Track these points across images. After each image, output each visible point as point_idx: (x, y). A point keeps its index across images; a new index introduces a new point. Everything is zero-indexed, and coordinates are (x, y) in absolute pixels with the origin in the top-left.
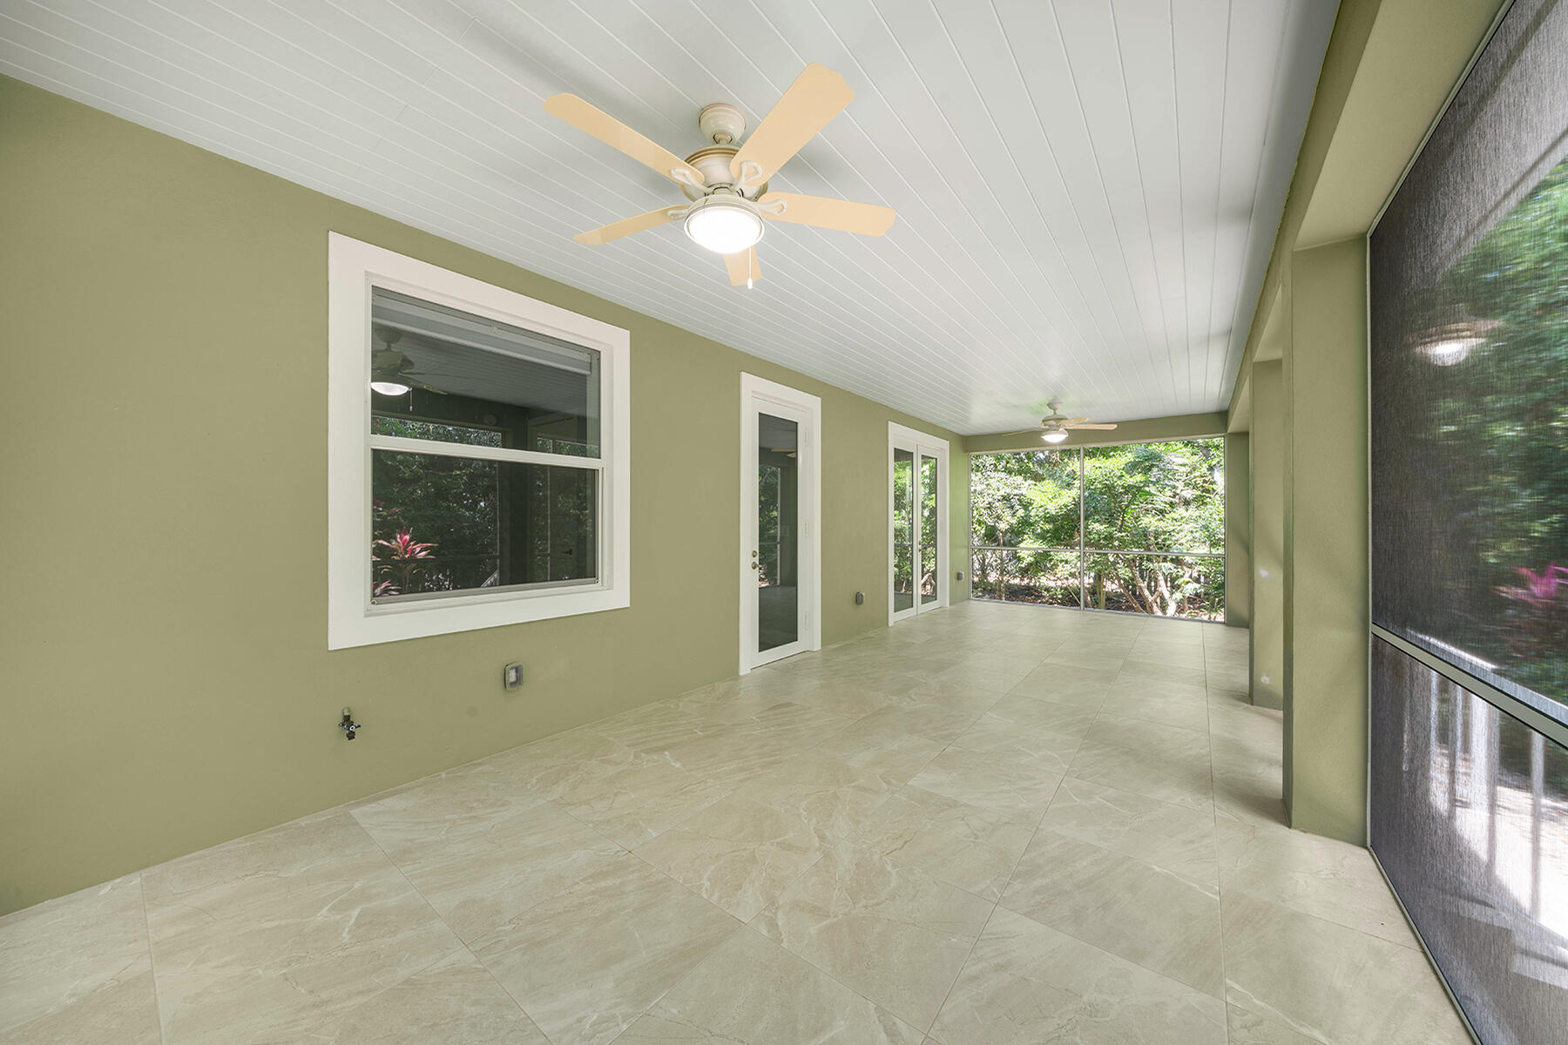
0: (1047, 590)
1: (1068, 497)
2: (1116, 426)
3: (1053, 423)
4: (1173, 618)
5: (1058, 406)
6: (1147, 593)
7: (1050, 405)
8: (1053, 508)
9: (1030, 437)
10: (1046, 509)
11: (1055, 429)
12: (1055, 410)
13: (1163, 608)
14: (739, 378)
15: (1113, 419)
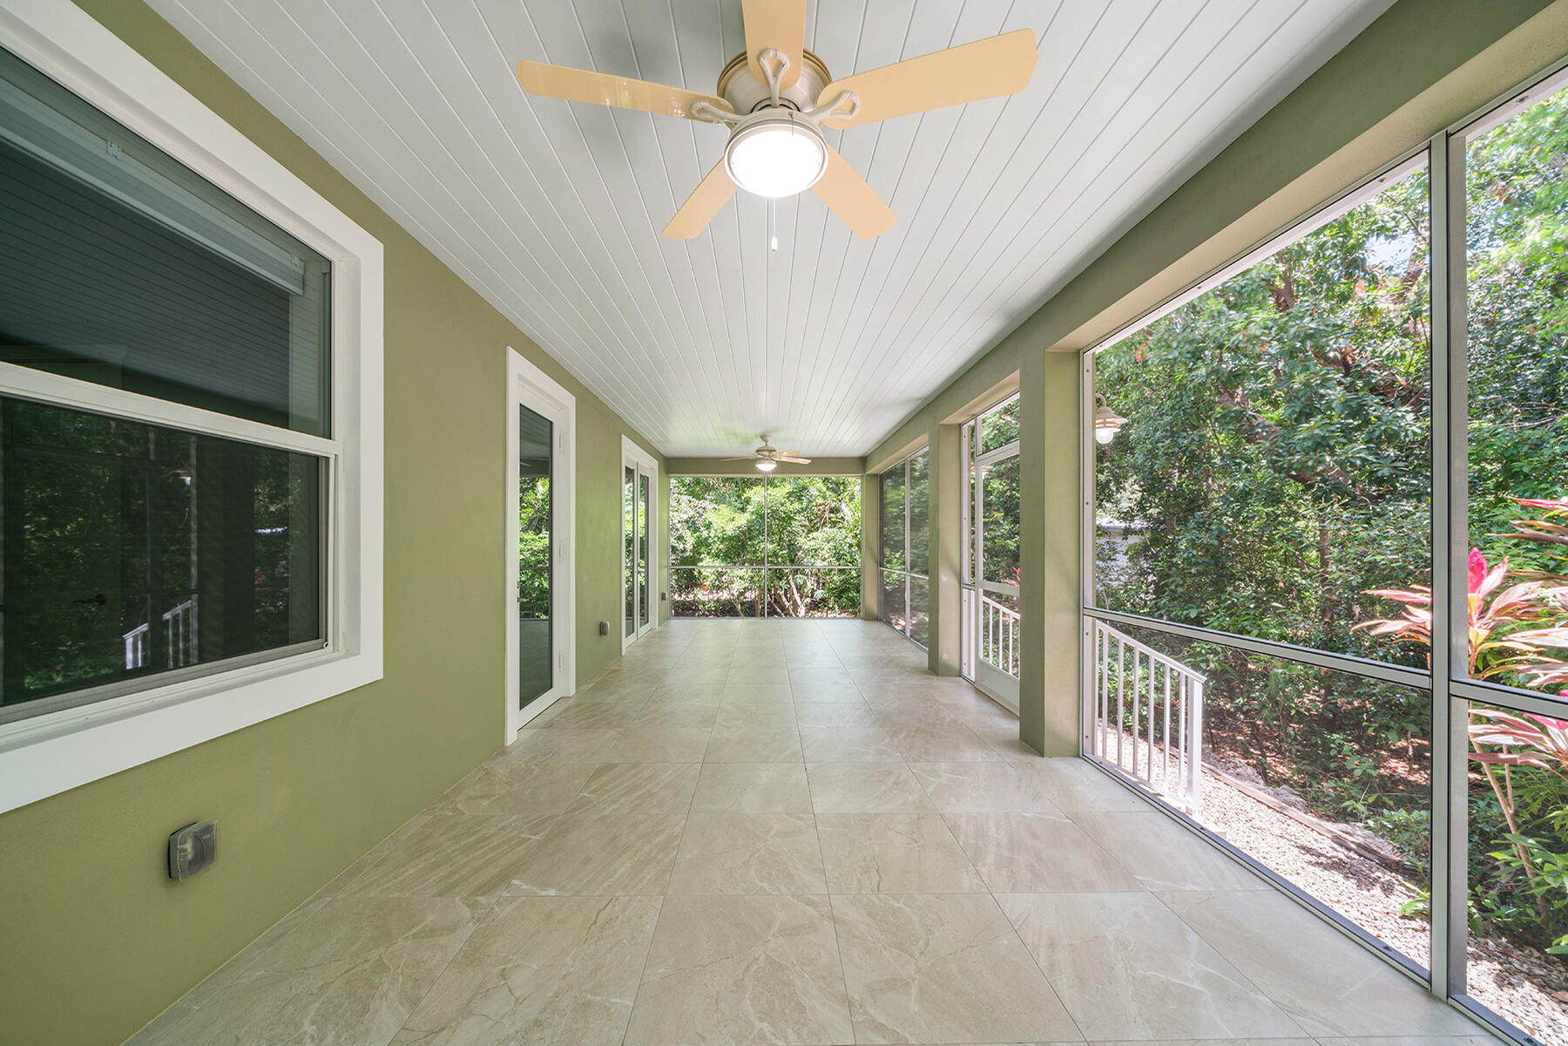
0: (704, 604)
1: (742, 520)
2: (810, 461)
3: (767, 453)
4: (804, 617)
5: (770, 439)
6: (784, 599)
7: (763, 437)
8: (730, 529)
9: (747, 464)
10: (724, 531)
11: (764, 459)
12: (766, 442)
13: (796, 611)
14: (505, 354)
15: (809, 456)
